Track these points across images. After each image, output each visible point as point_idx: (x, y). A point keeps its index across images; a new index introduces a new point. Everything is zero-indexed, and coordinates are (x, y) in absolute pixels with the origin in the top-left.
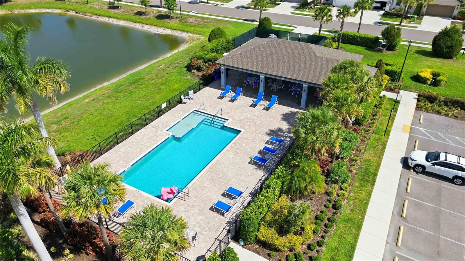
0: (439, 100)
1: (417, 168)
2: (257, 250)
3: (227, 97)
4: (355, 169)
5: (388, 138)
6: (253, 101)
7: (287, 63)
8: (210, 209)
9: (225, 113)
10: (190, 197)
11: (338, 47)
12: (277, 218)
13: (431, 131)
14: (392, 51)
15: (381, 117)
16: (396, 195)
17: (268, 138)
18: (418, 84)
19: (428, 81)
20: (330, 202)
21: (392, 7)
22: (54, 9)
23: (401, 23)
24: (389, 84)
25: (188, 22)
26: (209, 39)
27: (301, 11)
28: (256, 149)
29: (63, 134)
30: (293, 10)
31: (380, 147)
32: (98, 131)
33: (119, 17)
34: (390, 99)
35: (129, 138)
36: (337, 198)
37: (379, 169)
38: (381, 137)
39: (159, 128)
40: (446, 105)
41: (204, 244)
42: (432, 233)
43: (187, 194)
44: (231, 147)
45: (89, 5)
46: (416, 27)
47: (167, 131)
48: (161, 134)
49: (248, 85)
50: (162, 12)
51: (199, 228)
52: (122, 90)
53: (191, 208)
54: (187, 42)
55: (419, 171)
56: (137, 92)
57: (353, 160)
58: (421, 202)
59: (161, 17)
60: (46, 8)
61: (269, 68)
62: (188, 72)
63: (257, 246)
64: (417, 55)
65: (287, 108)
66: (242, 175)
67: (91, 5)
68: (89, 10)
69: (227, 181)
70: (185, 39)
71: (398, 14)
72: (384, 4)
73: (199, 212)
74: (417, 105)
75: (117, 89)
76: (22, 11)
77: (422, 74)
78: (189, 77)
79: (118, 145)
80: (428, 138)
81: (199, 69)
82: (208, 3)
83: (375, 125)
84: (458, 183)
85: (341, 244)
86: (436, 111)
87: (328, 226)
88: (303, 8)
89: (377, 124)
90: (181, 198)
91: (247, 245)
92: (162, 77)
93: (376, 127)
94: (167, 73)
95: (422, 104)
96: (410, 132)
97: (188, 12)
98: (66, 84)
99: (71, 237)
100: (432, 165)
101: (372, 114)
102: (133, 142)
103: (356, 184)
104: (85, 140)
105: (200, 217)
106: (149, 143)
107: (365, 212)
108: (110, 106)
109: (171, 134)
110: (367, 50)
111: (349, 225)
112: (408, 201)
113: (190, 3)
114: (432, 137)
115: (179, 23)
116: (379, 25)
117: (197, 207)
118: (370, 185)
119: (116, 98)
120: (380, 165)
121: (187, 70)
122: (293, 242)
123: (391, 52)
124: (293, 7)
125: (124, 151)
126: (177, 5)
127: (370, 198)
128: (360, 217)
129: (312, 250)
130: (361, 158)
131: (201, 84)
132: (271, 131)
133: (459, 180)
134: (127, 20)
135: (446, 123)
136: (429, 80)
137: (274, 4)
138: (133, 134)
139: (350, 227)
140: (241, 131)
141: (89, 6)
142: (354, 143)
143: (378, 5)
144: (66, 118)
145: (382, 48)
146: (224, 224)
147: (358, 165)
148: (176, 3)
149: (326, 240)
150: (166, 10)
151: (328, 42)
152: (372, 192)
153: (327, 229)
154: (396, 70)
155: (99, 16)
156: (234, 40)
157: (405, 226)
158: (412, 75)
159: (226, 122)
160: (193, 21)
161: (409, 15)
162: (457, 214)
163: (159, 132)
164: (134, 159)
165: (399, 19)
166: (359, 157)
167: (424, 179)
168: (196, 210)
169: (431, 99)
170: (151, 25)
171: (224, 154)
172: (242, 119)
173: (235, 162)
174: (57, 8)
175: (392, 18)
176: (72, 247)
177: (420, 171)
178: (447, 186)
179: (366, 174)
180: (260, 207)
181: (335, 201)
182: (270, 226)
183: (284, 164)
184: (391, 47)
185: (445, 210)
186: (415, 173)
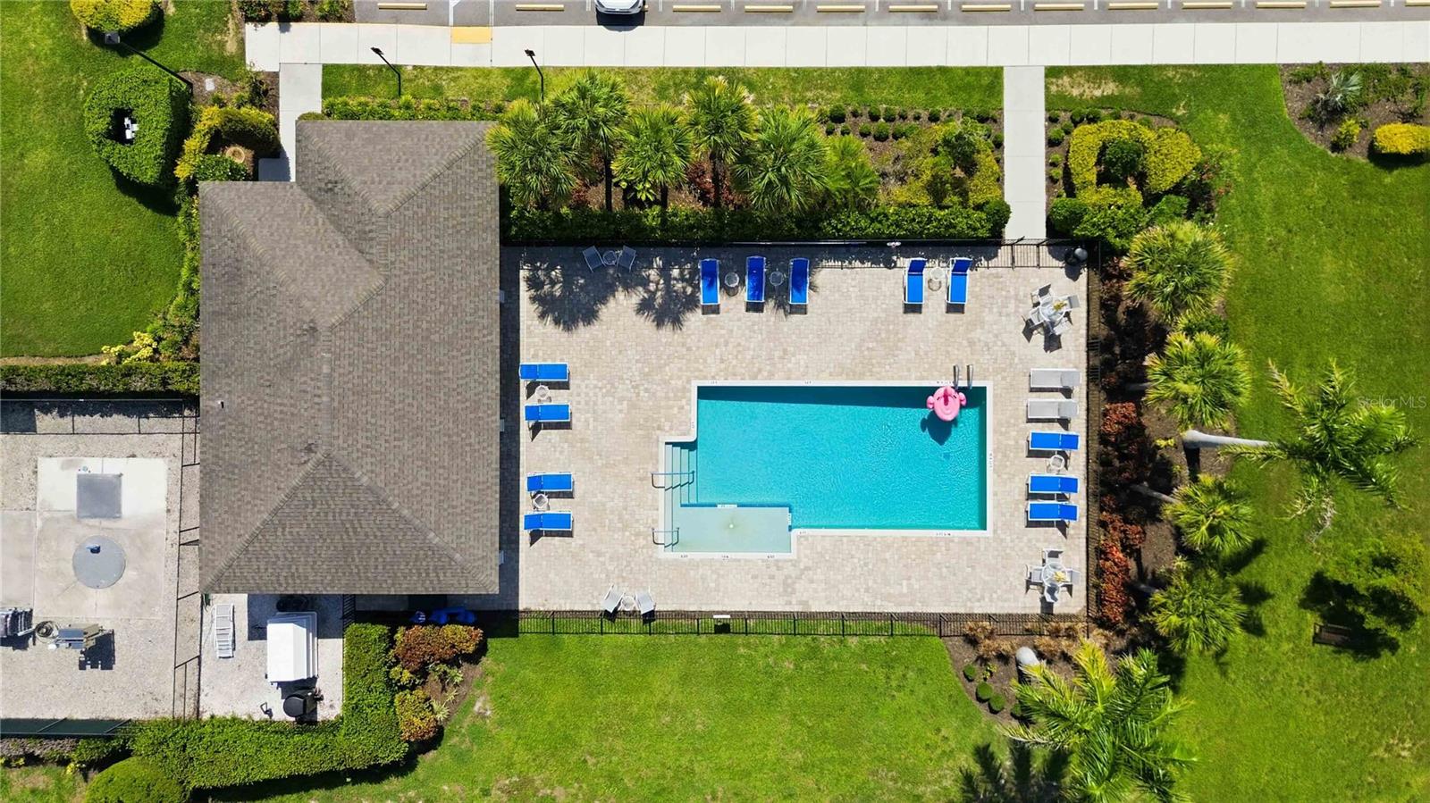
8: (964, 313)
17: (694, 318)
53: (977, 343)
73: (979, 327)
87: (891, 116)
96: (485, 24)
105: (986, 319)
112: (746, 5)
117: (969, 336)
140: (699, 386)
146: (981, 273)
163: (804, 562)
168: (977, 333)
173: (816, 340)
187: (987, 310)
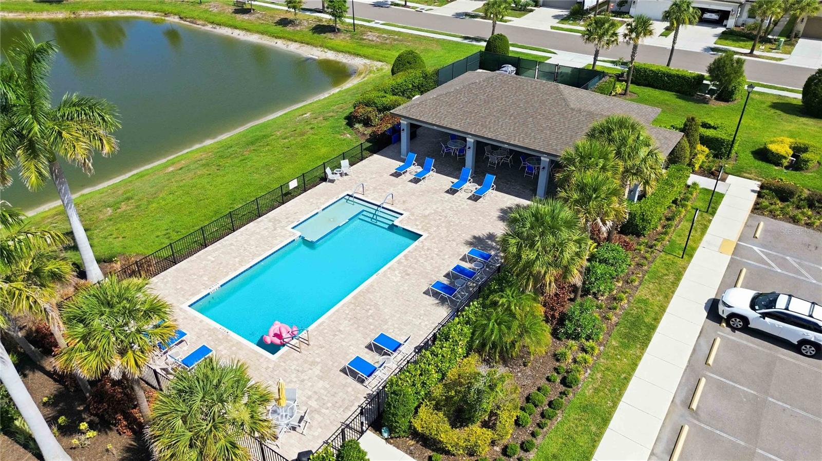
0: (799, 196)
1: (733, 319)
2: (412, 448)
3: (408, 174)
4: (616, 315)
5: (689, 262)
6: (453, 183)
7: (515, 118)
8: (341, 371)
9: (399, 202)
10: (310, 347)
11: (626, 90)
12: (453, 393)
13: (775, 253)
14: (727, 101)
15: (682, 223)
16: (684, 367)
17: (466, 250)
18: (764, 165)
19: (784, 161)
20: (558, 373)
21: (741, 21)
22: (144, 12)
23: (752, 50)
24: (709, 162)
25: (365, 39)
26: (392, 70)
27: (570, 24)
28: (442, 268)
29: (119, 225)
30: (555, 22)
31: (671, 278)
32: (178, 222)
33: (250, 26)
34: (706, 190)
35: (226, 238)
36: (573, 366)
37: (661, 319)
38: (676, 260)
39: (280, 222)
40: (811, 205)
41: (319, 430)
42: (742, 443)
43: (307, 342)
44: (399, 262)
45: (203, 6)
46: (781, 59)
47: (293, 228)
48: (282, 234)
49: (448, 154)
50: (324, 20)
51: (315, 403)
52: (232, 154)
53: (309, 366)
54: (359, 75)
55: (737, 326)
56: (255, 158)
57: (615, 299)
58: (731, 383)
59: (320, 29)
60: (132, 10)
61: (482, 125)
62: (349, 127)
63: (413, 442)
64: (773, 111)
65: (511, 199)
66: (408, 314)
67: (206, 6)
68: (201, 15)
69: (380, 322)
70: (356, 68)
71: (751, 33)
72: (724, 15)
73: (321, 374)
74: (756, 203)
75: (223, 153)
76: (93, 14)
77: (773, 147)
78: (348, 135)
79: (205, 249)
80: (766, 267)
81: (367, 122)
82: (405, 6)
83: (667, 238)
84: (809, 354)
85: (565, 449)
86: (790, 217)
87: (547, 416)
88: (575, 19)
89: (673, 235)
90: (294, 348)
91: (395, 439)
92: (302, 134)
93: (669, 241)
94: (312, 128)
95: (765, 203)
96: (733, 254)
97: (369, 22)
98: (113, 140)
99: (95, 402)
100: (760, 317)
101: (666, 217)
102: (232, 244)
103: (614, 343)
104: (153, 237)
105: (321, 382)
106: (258, 248)
107: (621, 395)
108: (205, 181)
109: (299, 234)
110: (680, 98)
111: (586, 416)
112: (707, 380)
113: (376, 5)
114: (773, 265)
115: (349, 41)
116: (712, 53)
117: (320, 365)
118: (638, 346)
119: (217, 168)
120: (664, 311)
121: (347, 124)
122: (473, 439)
123: (726, 103)
124: (556, 17)
125: (213, 259)
126: (348, 8)
127: (634, 370)
128: (610, 404)
129: (509, 456)
130: (631, 296)
131: (367, 149)
132: (475, 237)
133: (810, 347)
134: (262, 34)
135: (807, 239)
136: (785, 158)
137: (523, 10)
138: (234, 231)
139: (587, 421)
140: (421, 236)
141: (201, 8)
142: (620, 267)
143: (714, 16)
144: (128, 199)
145: (709, 96)
146: (360, 399)
147: (622, 308)
148: (347, 5)
149: (538, 441)
150: (328, 17)
151: (606, 82)
152: (640, 359)
153: (543, 420)
154: (723, 138)
155: (218, 24)
156: (437, 73)
157: (692, 426)
158: (757, 148)
159: (398, 218)
160: (374, 39)
161: (770, 37)
162: (798, 411)
163: (279, 230)
164: (227, 274)
165: (750, 44)
166: (626, 295)
167: (745, 342)
168: (317, 370)
169: (784, 194)
170: (302, 43)
171: (385, 275)
172: (426, 214)
173: (401, 289)
174: (149, 10)
175: (737, 40)
176: (96, 419)
177: (739, 327)
178: (786, 358)
179: (636, 325)
180: (423, 373)
181: (567, 372)
182: (437, 407)
183: (481, 299)
184: (725, 95)
185: (774, 401)
186: (729, 329)
187: (328, 386)
